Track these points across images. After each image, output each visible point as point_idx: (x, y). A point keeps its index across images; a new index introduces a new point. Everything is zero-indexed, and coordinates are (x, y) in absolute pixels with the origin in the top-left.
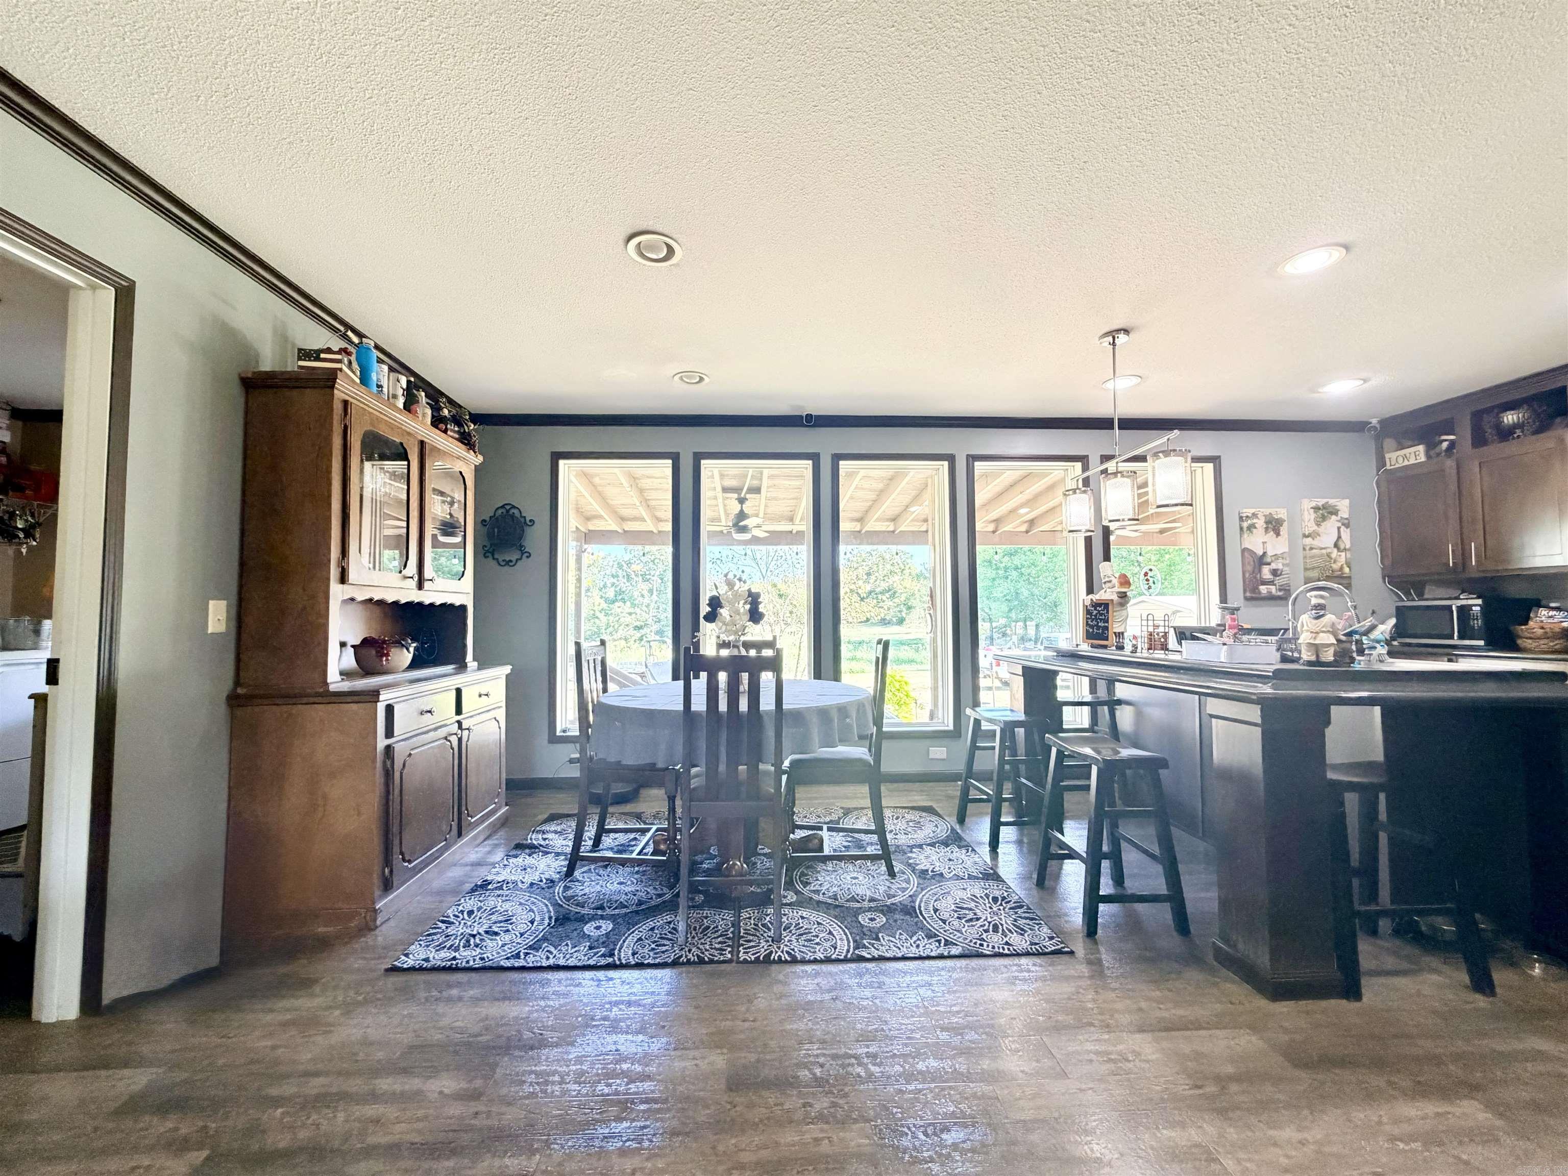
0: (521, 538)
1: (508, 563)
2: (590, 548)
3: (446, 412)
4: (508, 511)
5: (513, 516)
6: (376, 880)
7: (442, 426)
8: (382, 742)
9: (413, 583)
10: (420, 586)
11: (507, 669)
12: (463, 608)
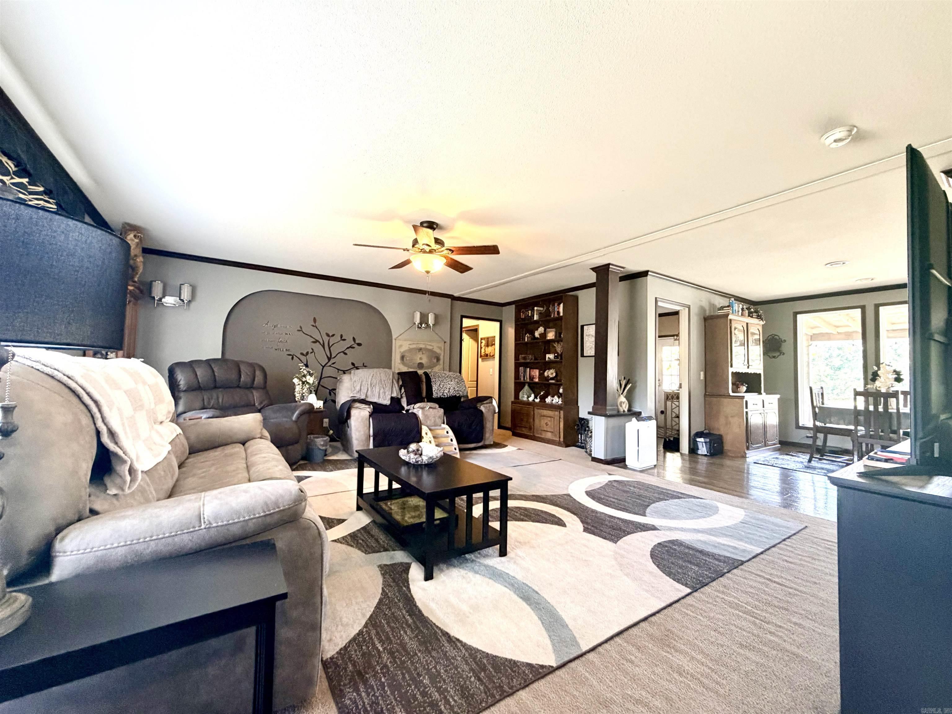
0: (780, 347)
1: (774, 357)
2: (814, 343)
3: (752, 310)
4: (773, 337)
5: (776, 339)
6: (745, 448)
7: (751, 315)
8: (745, 410)
9: (746, 367)
10: (748, 367)
11: (778, 396)
12: (760, 374)
